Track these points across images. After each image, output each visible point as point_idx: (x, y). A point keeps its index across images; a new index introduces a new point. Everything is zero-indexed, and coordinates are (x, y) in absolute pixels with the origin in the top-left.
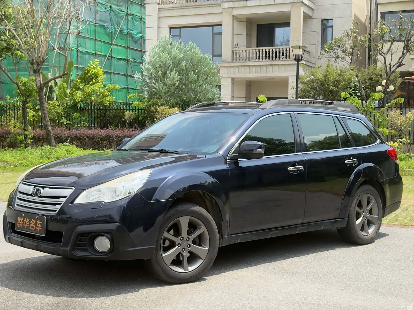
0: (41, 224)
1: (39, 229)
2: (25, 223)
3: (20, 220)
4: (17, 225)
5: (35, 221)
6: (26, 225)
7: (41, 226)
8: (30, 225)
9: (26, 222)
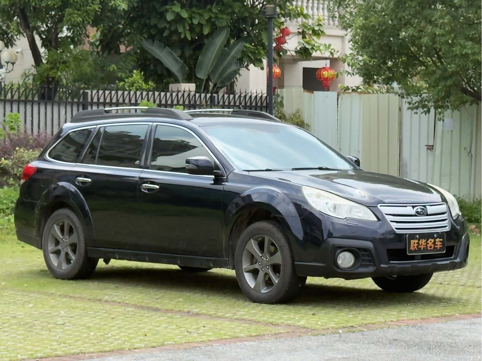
0: (440, 242)
1: (438, 247)
2: (420, 244)
3: (414, 243)
4: (411, 249)
5: (433, 240)
6: (422, 247)
7: (441, 243)
8: (428, 245)
9: (422, 244)
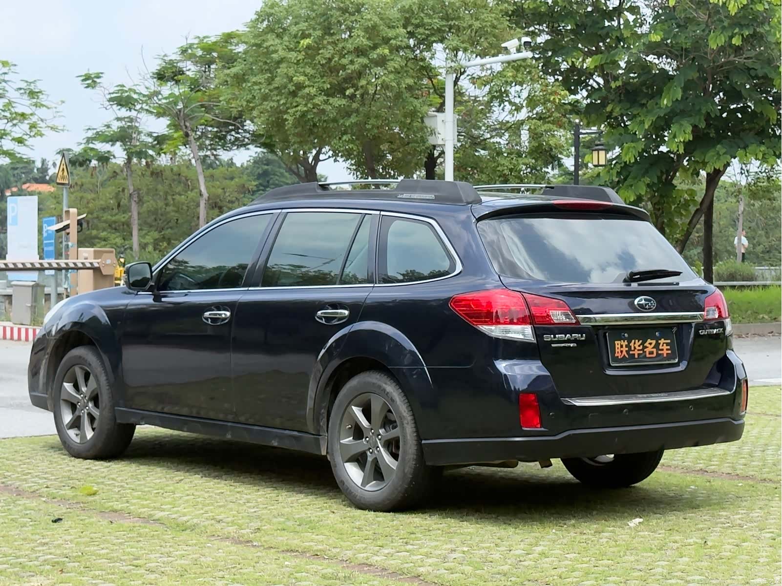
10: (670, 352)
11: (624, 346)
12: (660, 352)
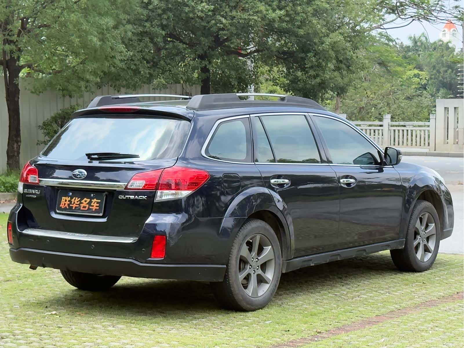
10: (98, 208)
11: (67, 201)
12: (91, 207)
